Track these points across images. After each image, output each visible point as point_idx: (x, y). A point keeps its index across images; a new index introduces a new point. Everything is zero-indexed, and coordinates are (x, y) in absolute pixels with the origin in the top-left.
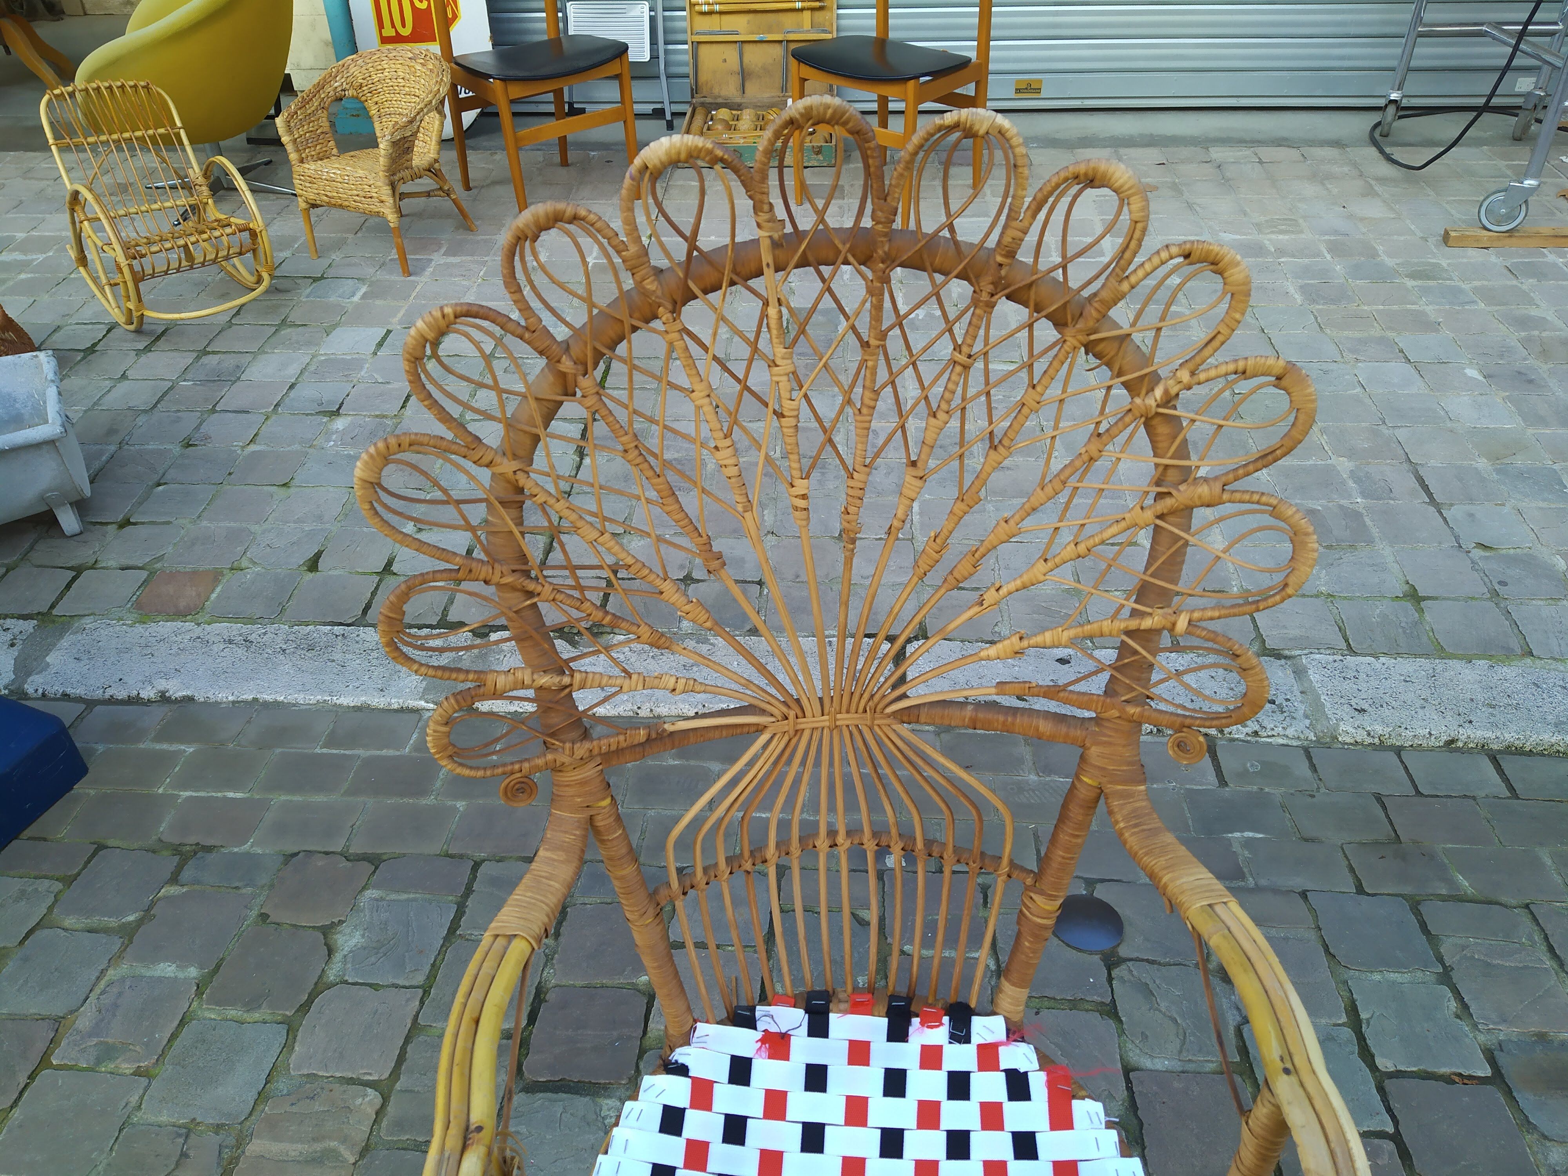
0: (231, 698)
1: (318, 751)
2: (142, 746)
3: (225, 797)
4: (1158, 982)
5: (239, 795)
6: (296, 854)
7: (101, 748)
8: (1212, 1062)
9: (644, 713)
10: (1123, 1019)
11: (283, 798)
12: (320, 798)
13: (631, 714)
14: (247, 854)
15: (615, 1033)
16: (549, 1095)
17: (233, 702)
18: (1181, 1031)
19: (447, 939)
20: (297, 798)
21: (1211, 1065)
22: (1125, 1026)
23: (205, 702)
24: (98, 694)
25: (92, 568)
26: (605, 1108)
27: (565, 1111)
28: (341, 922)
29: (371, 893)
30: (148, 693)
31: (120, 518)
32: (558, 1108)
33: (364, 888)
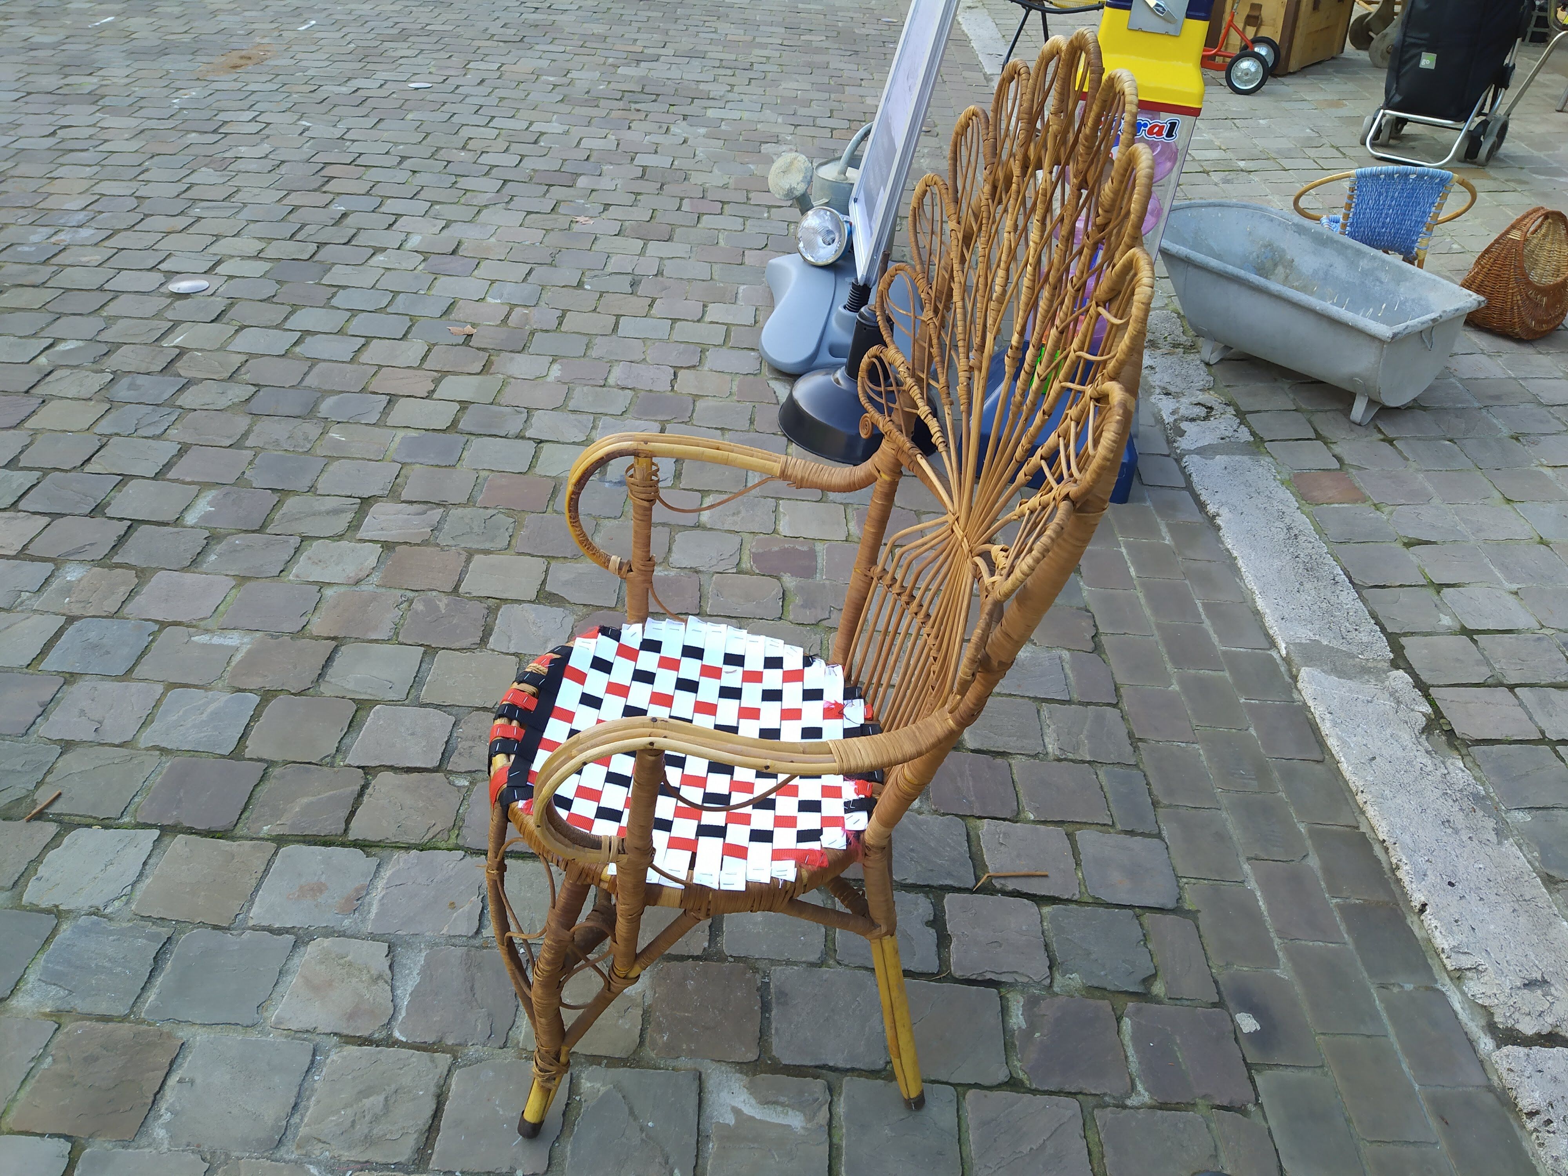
0: (1229, 546)
1: (1197, 601)
2: (1159, 520)
3: (1128, 568)
5: (1133, 573)
6: (1089, 612)
7: (1148, 503)
9: (1360, 798)
11: (1141, 595)
12: (1148, 612)
13: (1354, 789)
14: (1080, 589)
17: (1228, 550)
19: (1036, 699)
20: (1143, 601)
23: (1220, 537)
24: (1199, 489)
25: (1326, 443)
28: (1035, 644)
29: (1066, 654)
30: (1211, 509)
31: (1391, 436)
33: (1069, 650)
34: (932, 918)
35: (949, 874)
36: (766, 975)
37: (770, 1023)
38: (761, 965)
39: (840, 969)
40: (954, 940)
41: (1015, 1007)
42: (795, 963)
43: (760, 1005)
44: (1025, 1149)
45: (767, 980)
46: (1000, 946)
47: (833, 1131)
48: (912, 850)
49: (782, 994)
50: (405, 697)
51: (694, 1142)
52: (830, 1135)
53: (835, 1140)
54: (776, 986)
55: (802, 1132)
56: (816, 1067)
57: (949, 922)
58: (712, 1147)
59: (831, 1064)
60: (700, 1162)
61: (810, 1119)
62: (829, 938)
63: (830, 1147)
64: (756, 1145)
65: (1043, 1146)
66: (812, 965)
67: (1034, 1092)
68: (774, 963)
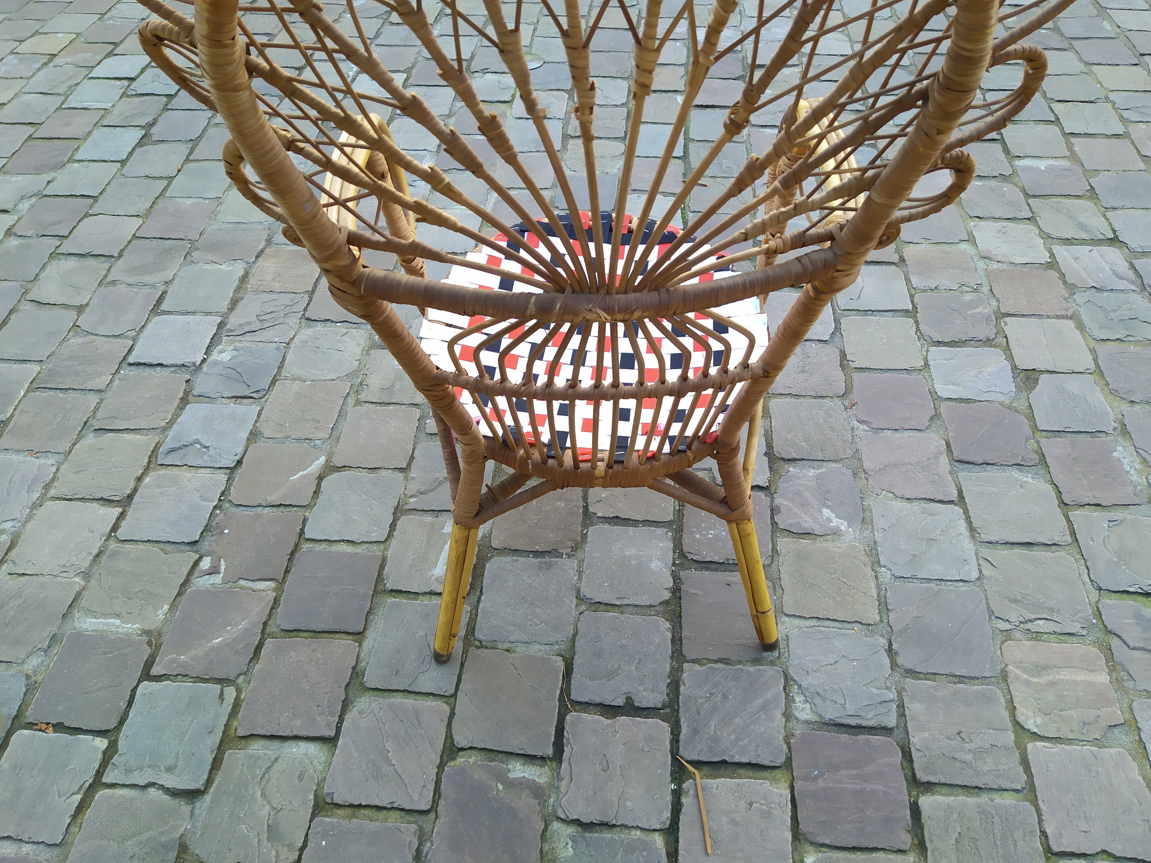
4: (256, 840)
8: (252, 749)
10: (312, 797)
15: (821, 783)
16: (864, 723)
18: (263, 783)
21: (256, 747)
22: (315, 788)
26: (808, 710)
27: (843, 705)
32: (851, 709)
34: (636, 704)
35: (695, 732)
36: (569, 556)
37: (521, 556)
38: (580, 554)
39: (575, 613)
40: (610, 721)
41: (533, 772)
42: (580, 578)
43: (540, 550)
44: (389, 746)
45: (564, 556)
46: (603, 770)
47: (428, 596)
48: (725, 697)
49: (549, 566)
50: (843, 308)
51: (433, 508)
52: (425, 593)
53: (421, 598)
54: (557, 562)
55: (430, 574)
56: (482, 588)
57: (631, 720)
58: (428, 519)
59: (482, 598)
60: (420, 513)
61: (437, 579)
62: (609, 608)
63: (416, 593)
64: (424, 544)
65: (389, 763)
66: (578, 591)
67: (441, 767)
68: (581, 562)
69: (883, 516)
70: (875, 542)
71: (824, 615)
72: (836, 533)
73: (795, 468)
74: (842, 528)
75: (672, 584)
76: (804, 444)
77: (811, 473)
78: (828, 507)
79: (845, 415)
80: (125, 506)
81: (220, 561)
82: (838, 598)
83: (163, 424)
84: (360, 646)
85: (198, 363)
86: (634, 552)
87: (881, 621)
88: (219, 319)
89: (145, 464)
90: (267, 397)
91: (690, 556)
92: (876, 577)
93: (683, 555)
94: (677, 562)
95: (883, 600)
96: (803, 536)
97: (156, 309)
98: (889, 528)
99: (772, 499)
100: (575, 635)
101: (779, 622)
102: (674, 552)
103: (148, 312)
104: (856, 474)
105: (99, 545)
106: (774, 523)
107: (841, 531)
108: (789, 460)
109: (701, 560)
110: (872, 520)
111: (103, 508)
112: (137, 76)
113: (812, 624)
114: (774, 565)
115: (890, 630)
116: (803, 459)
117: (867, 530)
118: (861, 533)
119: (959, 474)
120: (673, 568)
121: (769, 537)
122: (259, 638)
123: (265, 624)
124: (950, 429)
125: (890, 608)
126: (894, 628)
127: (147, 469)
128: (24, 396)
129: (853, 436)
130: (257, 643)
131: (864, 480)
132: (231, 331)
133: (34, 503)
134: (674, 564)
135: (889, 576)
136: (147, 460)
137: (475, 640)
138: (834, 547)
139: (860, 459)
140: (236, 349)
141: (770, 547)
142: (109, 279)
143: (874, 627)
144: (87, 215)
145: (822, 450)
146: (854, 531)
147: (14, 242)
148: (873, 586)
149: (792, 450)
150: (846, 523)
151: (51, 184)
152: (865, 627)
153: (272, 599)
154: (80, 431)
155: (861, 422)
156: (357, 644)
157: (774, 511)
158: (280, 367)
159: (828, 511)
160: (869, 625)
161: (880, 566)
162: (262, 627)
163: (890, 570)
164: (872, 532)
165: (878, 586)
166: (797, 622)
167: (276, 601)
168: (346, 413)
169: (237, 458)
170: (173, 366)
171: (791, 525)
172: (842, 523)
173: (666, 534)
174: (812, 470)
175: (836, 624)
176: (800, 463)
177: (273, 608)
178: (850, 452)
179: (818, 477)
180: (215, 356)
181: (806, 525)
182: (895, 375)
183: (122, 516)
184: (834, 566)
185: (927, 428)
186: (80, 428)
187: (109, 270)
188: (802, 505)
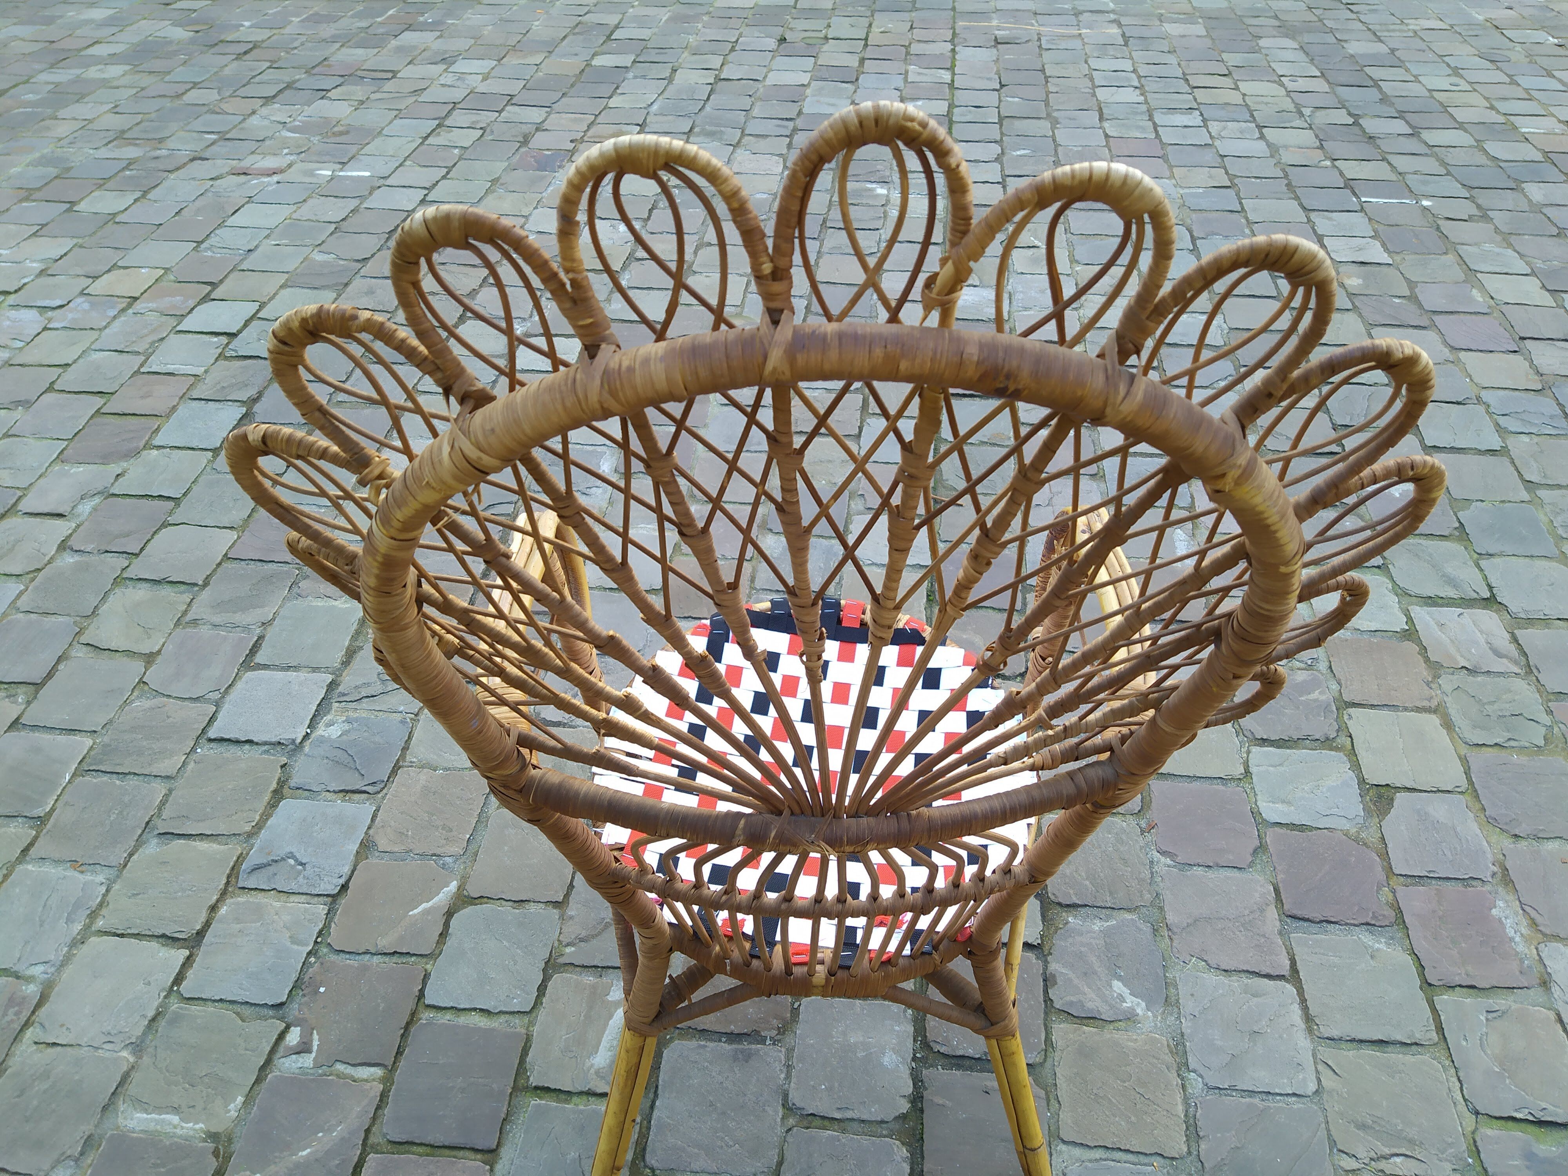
36: (775, 1042)
37: (711, 1040)
38: (789, 1039)
39: (780, 1130)
42: (788, 1077)
43: (736, 1032)
45: (768, 1042)
47: (585, 1098)
49: (748, 1057)
51: (595, 963)
52: (581, 1093)
53: (575, 1099)
54: (758, 1050)
55: (588, 1064)
56: (657, 1087)
58: (589, 979)
59: (657, 1103)
60: (578, 969)
61: (597, 1073)
62: (826, 1123)
63: (569, 1093)
64: (582, 1018)
66: (786, 1096)
68: (790, 1051)
69: (1192, 995)
70: (1182, 1035)
71: (1113, 1143)
72: (1130, 1018)
73: (1075, 917)
74: (1139, 1011)
75: (911, 1090)
76: (1087, 882)
77: (1097, 926)
78: (1120, 978)
79: (1141, 842)
80: (193, 947)
81: (312, 1034)
82: (1133, 1118)
83: (248, 828)
84: (491, 1170)
85: (298, 741)
86: (861, 1039)
87: (1189, 1153)
88: (329, 678)
89: (222, 886)
90: (385, 791)
91: (937, 1047)
92: (1183, 1086)
93: (926, 1045)
94: (918, 1055)
95: (1191, 1121)
96: (1085, 1021)
97: (249, 663)
98: (1200, 1013)
99: (1046, 963)
100: (780, 1163)
101: (1054, 1152)
102: (915, 1041)
103: (238, 666)
104: (1157, 930)
105: (156, 1004)
106: (1048, 1000)
107: (1137, 1015)
108: (1068, 906)
109: (951, 1053)
110: (1178, 1001)
111: (164, 949)
112: (240, 332)
113: (1098, 1156)
114: (1048, 1064)
115: (1200, 1167)
116: (1086, 906)
117: (1171, 1015)
118: (1164, 1019)
119: (1292, 935)
120: (914, 1065)
121: (1041, 1022)
122: (358, 1152)
123: (368, 1131)
124: (1279, 868)
125: (1201, 1134)
126: (1206, 1165)
127: (224, 893)
128: (69, 782)
129: (1152, 873)
130: (356, 1159)
131: (1167, 940)
132: (344, 695)
133: (74, 938)
134: (914, 1059)
135: (1201, 1086)
136: (224, 881)
137: (646, 1166)
138: (1128, 1040)
139: (1161, 909)
140: (348, 721)
141: (1043, 1038)
142: (190, 617)
143: (1179, 1161)
144: (165, 525)
145: (1111, 893)
146: (1155, 1016)
147: (69, 559)
148: (1179, 1101)
149: (1071, 892)
150: (1143, 1004)
151: (121, 480)
152: (1168, 1162)
153: (378, 1094)
154: (140, 836)
155: (1163, 853)
156: (488, 1167)
157: (1048, 981)
158: (405, 749)
159: (1120, 984)
160: (1173, 1158)
161: (1189, 1071)
162: (363, 1135)
163: (1201, 1076)
164: (1178, 1018)
165: (1186, 1100)
166: (1077, 1152)
167: (384, 1096)
168: (488, 818)
169: (342, 881)
170: (265, 743)
171: (1071, 1003)
172: (1138, 1004)
173: (905, 1011)
174: (1097, 921)
175: (1130, 1157)
176: (1083, 910)
177: (378, 1108)
178: (1148, 896)
179: (1106, 933)
180: (321, 731)
181: (1090, 1005)
182: (1205, 785)
183: (188, 961)
184: (1128, 1069)
185: (1250, 866)
186: (140, 831)
187: (189, 605)
188: (1085, 974)
